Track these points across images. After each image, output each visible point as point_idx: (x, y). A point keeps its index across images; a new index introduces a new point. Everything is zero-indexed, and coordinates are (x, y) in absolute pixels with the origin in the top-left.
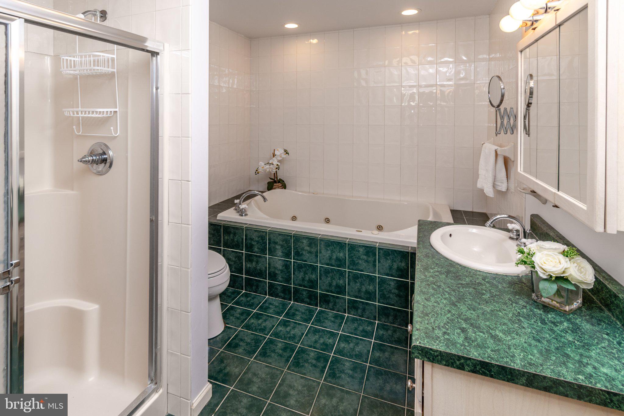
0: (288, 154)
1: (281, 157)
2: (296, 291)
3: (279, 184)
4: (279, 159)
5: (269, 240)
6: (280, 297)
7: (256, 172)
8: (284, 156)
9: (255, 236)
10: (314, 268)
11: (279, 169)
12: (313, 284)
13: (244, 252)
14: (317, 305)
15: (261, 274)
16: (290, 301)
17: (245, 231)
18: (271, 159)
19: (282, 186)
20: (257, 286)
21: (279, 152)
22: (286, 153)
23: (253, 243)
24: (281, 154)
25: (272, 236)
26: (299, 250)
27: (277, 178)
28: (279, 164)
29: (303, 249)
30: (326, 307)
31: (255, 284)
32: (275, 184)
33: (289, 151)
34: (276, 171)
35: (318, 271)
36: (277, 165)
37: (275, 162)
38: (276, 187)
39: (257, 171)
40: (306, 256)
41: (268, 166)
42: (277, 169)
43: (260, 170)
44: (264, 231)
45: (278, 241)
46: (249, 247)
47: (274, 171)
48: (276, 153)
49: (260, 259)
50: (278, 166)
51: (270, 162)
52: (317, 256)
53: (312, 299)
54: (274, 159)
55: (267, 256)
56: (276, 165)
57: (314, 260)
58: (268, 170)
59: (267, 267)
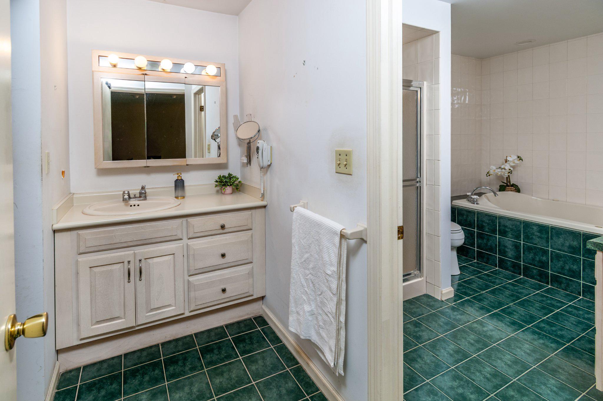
0: (522, 160)
1: (514, 163)
2: (526, 268)
3: (512, 188)
4: (512, 164)
5: (499, 223)
6: (509, 270)
7: (487, 175)
8: (517, 162)
9: (486, 219)
10: (545, 252)
11: (511, 173)
12: (544, 265)
13: (476, 230)
14: (548, 283)
15: (491, 249)
16: (520, 275)
17: (477, 214)
18: (503, 164)
19: (516, 190)
20: (488, 259)
21: (512, 158)
22: (520, 159)
23: (484, 224)
24: (515, 160)
25: (502, 220)
26: (529, 235)
27: (510, 182)
28: (512, 169)
29: (533, 234)
30: (558, 287)
31: (486, 257)
32: (507, 187)
33: (522, 157)
34: (509, 176)
35: (549, 254)
36: (510, 169)
37: (507, 167)
38: (509, 190)
39: (488, 173)
40: (537, 240)
41: (499, 170)
42: (510, 174)
43: (491, 172)
44: (495, 216)
45: (508, 225)
46: (481, 227)
47: (507, 175)
48: (508, 159)
49: (491, 238)
50: (510, 171)
51: (502, 167)
52: (548, 242)
53: (543, 277)
54: (506, 164)
55: (497, 236)
56: (508, 170)
57: (545, 244)
58: (499, 173)
59: (497, 245)
